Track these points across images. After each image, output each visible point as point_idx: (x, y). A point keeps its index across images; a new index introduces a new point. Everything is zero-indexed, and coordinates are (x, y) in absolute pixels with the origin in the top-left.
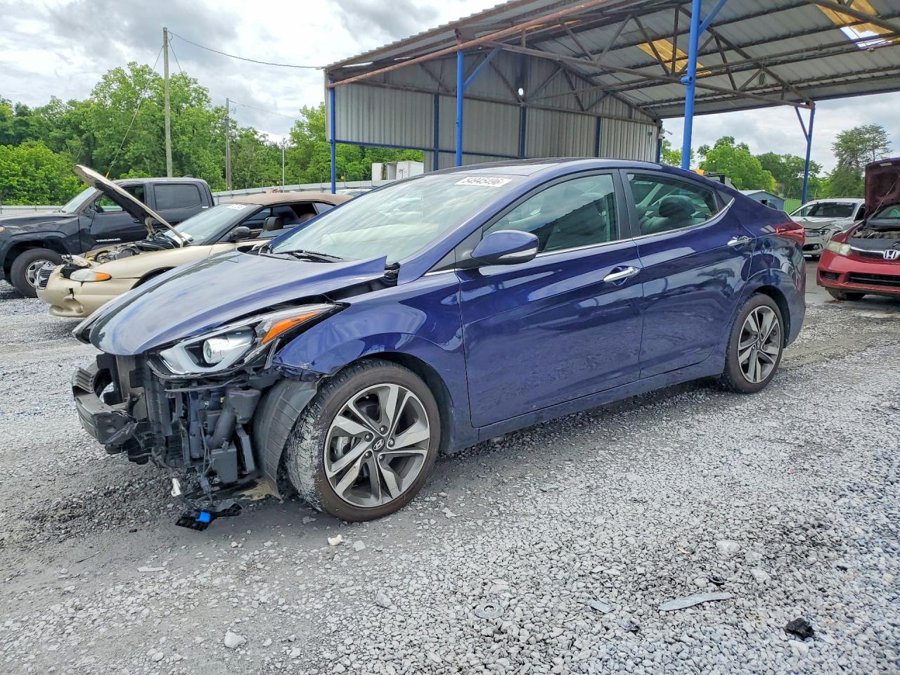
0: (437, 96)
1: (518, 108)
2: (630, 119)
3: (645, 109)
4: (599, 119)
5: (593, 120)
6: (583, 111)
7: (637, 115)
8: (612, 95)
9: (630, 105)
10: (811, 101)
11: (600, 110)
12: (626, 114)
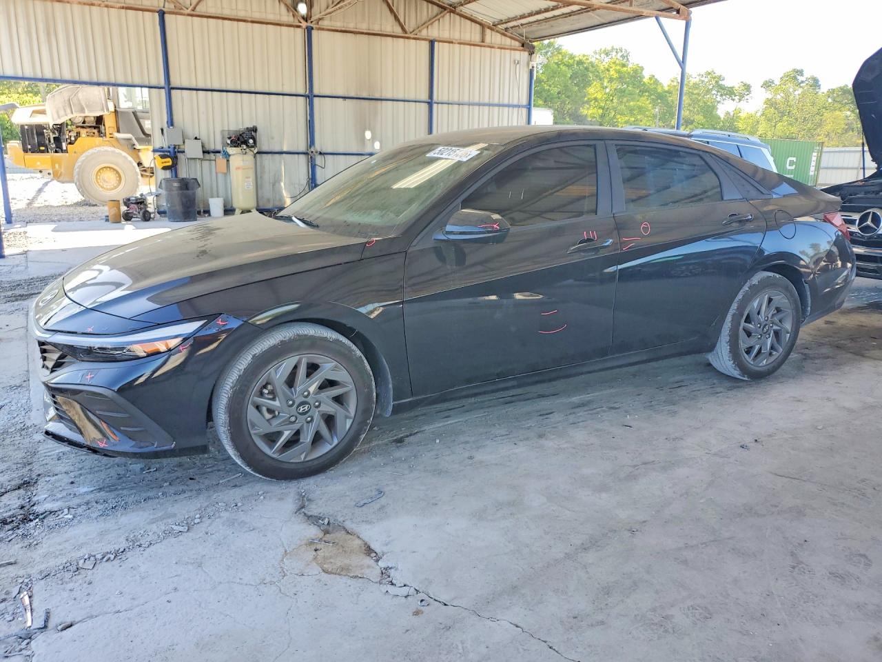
0: (162, 14)
1: (299, 30)
2: (482, 43)
3: (506, 29)
4: (432, 43)
5: (425, 46)
6: (405, 35)
7: (497, 39)
8: (451, 11)
9: (482, 25)
10: (682, 7)
11: (433, 32)
12: (477, 38)
